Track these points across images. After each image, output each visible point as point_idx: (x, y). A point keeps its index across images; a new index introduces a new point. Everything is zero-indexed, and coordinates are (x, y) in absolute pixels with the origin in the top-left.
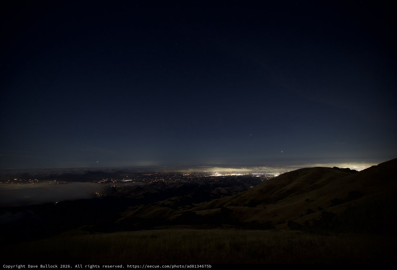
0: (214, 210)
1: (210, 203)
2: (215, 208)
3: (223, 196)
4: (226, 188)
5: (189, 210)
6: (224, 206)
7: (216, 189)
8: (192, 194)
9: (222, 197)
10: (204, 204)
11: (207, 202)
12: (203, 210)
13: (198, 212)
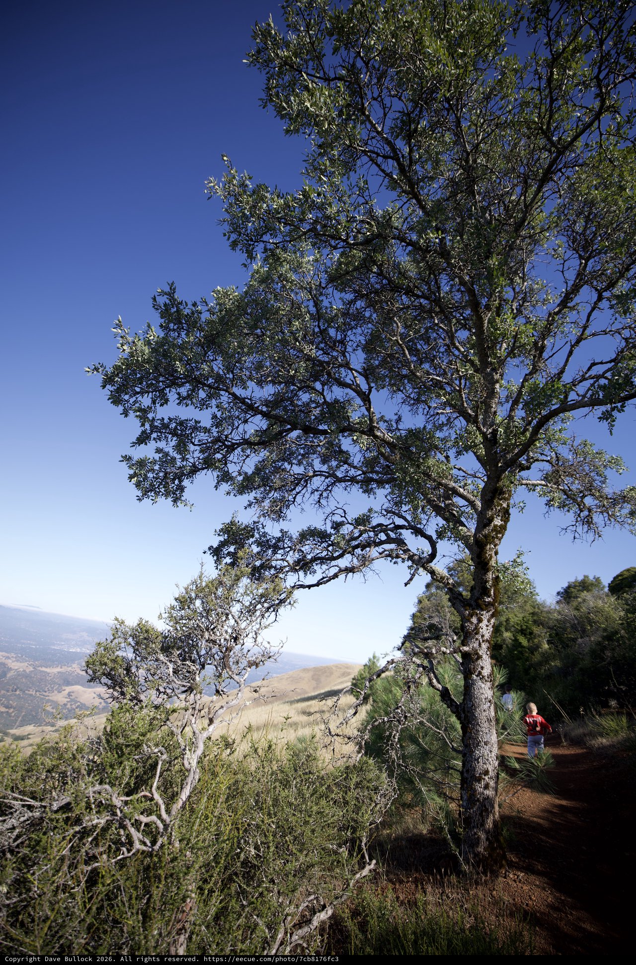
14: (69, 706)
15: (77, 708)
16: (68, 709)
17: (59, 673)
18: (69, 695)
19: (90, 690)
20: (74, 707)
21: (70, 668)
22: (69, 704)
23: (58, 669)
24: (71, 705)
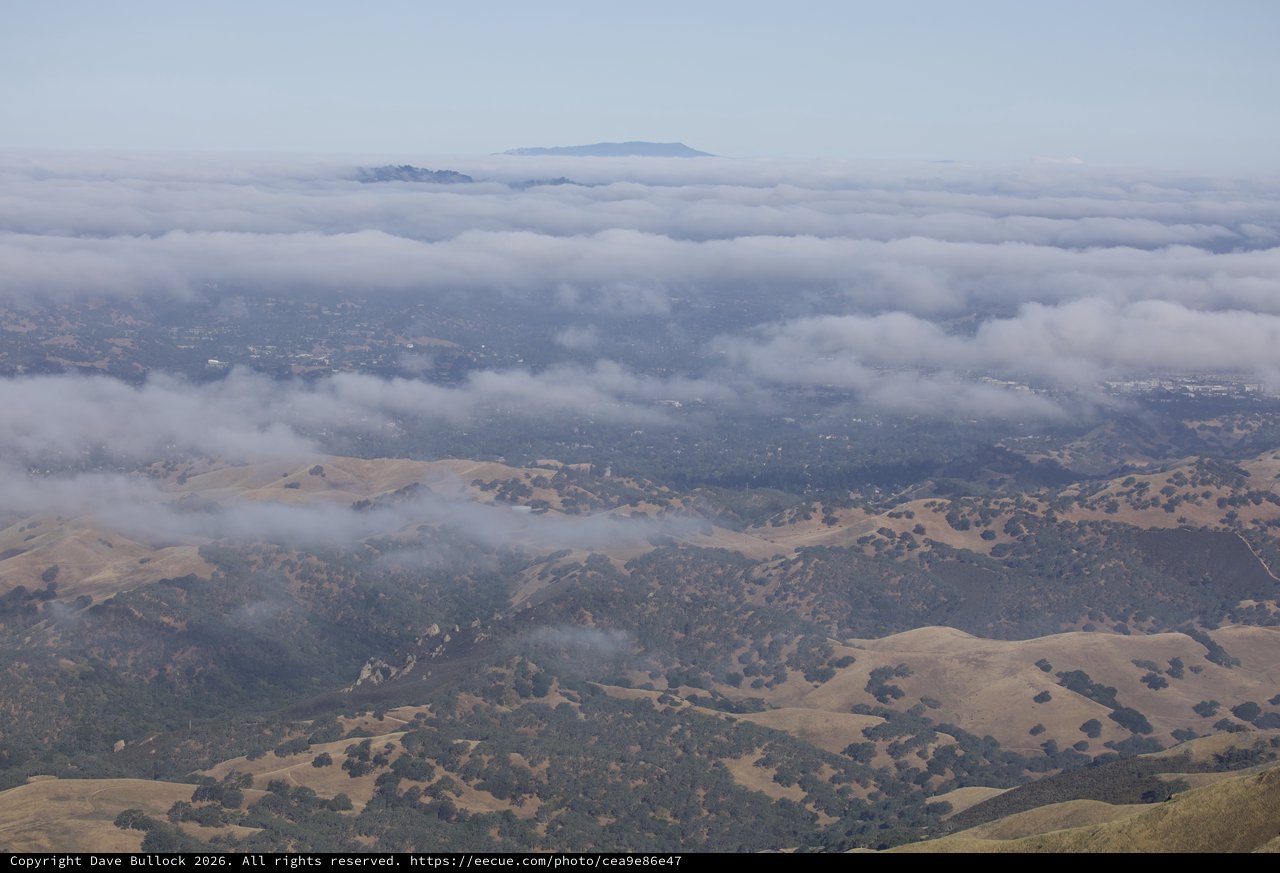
14: (882, 759)
15: (935, 767)
16: (880, 776)
17: (805, 553)
18: (880, 685)
19: (1011, 647)
20: (915, 761)
21: (882, 520)
22: (881, 745)
23: (814, 533)
24: (895, 751)
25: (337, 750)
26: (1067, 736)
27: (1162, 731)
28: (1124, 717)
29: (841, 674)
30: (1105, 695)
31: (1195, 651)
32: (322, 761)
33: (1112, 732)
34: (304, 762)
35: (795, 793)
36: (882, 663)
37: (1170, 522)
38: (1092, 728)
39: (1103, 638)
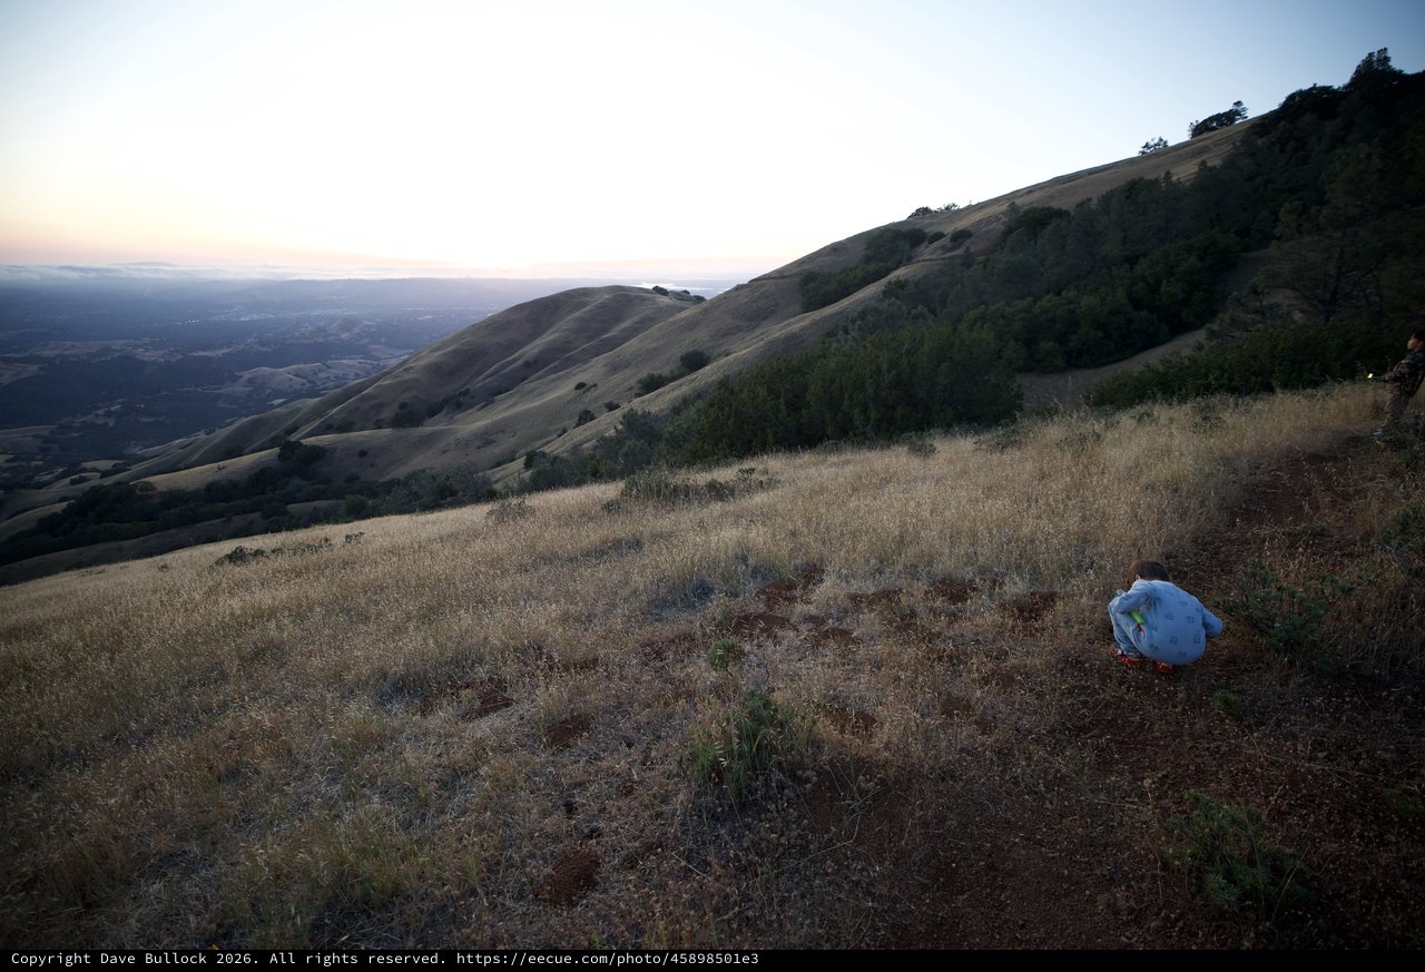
0: (247, 460)
1: (222, 433)
2: (253, 451)
3: (281, 401)
4: (294, 366)
5: (109, 481)
6: (293, 438)
7: (246, 375)
8: (113, 409)
9: (280, 405)
10: (190, 444)
11: (208, 434)
12: (188, 468)
13: (162, 482)
25: (101, 412)
26: (298, 387)
27: (319, 383)
28: (310, 382)
29: (241, 380)
30: (305, 377)
31: (323, 367)
32: (97, 415)
33: (308, 385)
34: (90, 417)
35: (234, 406)
36: (250, 376)
37: (311, 341)
38: (303, 384)
39: (301, 366)
